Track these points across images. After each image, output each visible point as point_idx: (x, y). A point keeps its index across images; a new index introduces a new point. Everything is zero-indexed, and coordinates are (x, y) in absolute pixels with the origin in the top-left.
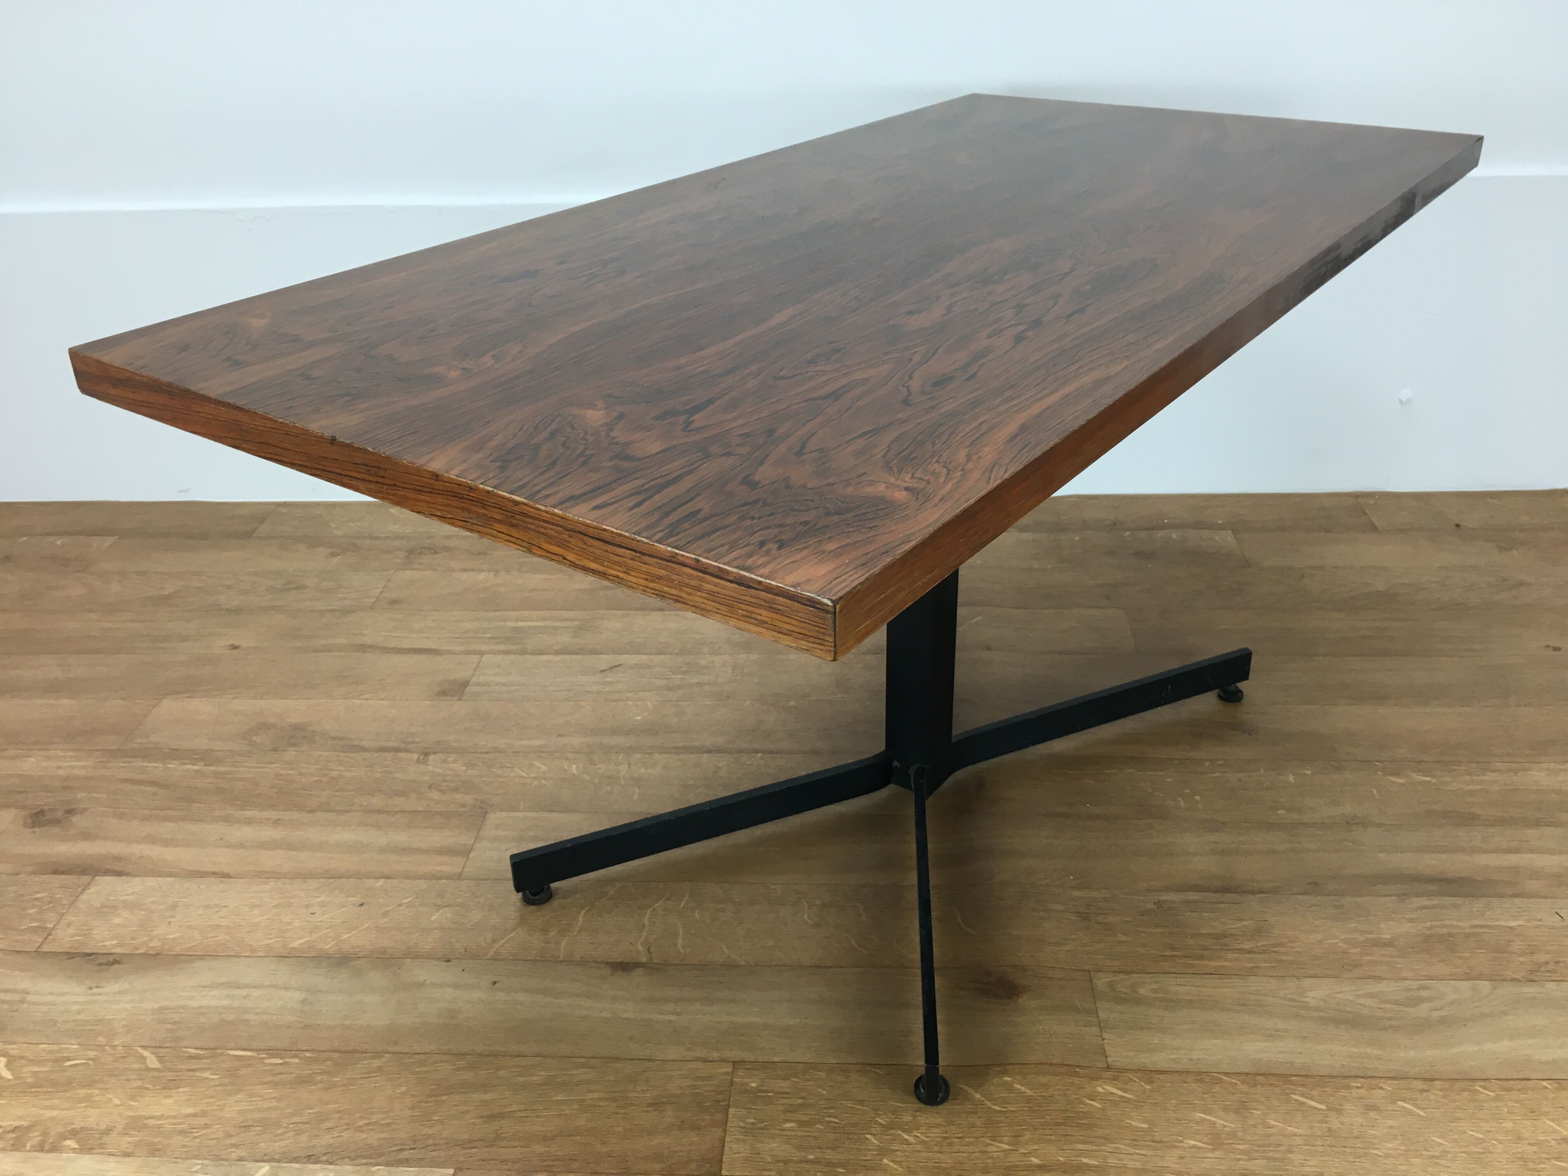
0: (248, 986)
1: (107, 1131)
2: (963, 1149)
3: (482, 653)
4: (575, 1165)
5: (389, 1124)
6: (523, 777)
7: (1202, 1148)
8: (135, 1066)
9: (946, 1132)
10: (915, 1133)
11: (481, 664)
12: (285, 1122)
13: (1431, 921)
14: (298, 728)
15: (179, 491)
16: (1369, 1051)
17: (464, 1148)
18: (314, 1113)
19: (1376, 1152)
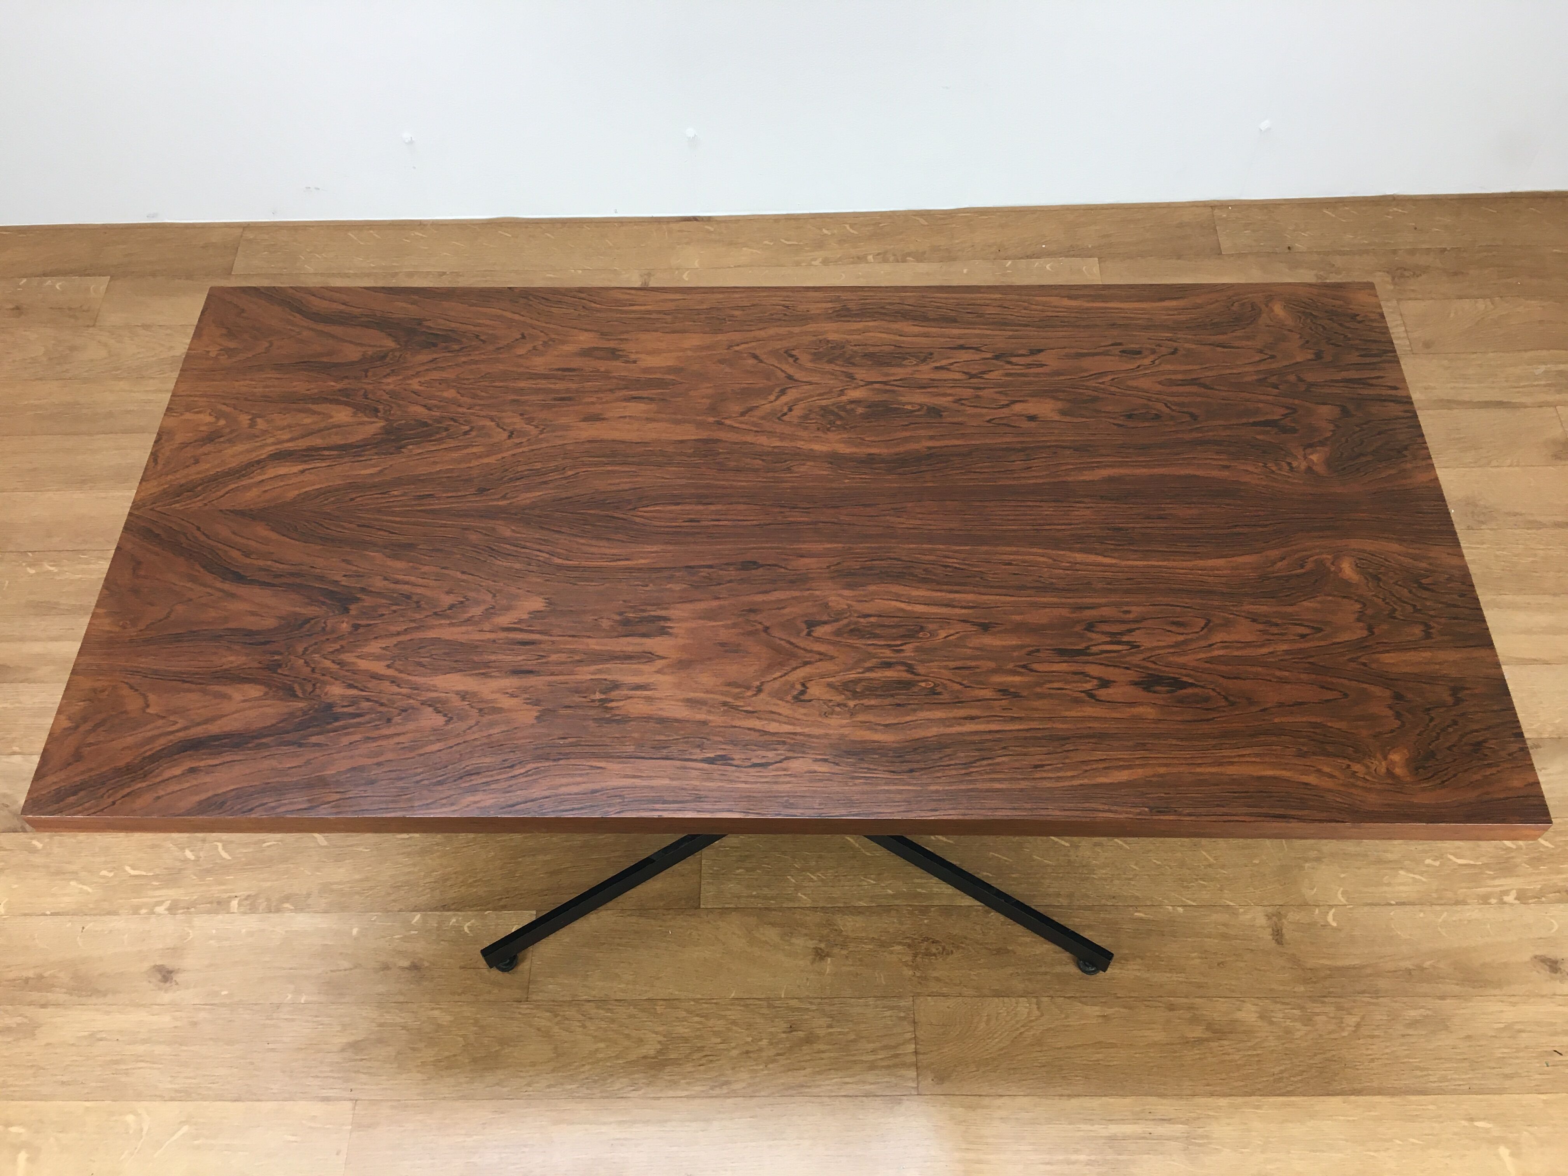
1: (309, 895)
5: (489, 880)
9: (837, 872)
10: (818, 874)
19: (1095, 876)
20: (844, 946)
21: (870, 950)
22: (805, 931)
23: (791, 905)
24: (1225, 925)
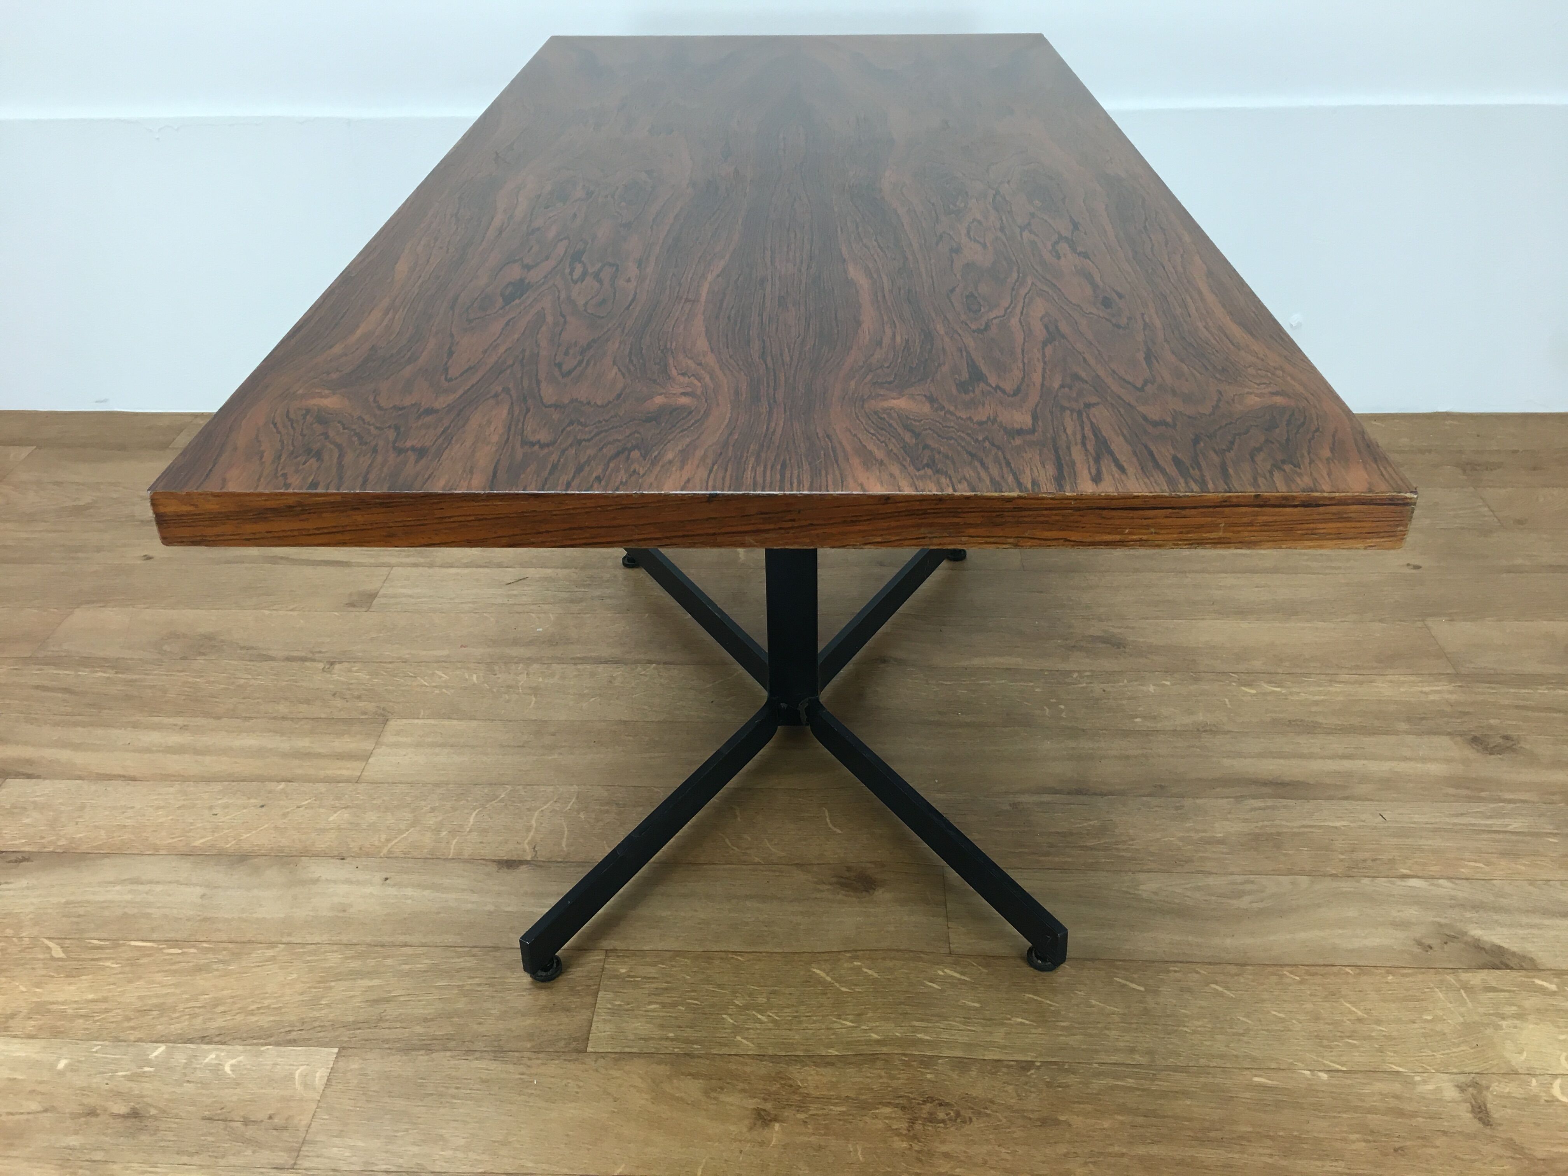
0: (151, 882)
1: (13, 1016)
2: (810, 1026)
3: (391, 566)
4: (452, 1044)
5: (280, 1008)
6: (426, 686)
7: (1027, 1025)
8: (41, 956)
9: (797, 1012)
10: (769, 1013)
11: (390, 577)
12: (181, 1007)
13: (1263, 821)
14: (209, 638)
15: (97, 402)
16: (1190, 938)
17: (349, 1030)
18: (209, 998)
19: (1185, 1029)
20: (801, 1107)
21: (842, 1113)
22: (741, 1086)
23: (725, 1050)
24: (1396, 1097)
